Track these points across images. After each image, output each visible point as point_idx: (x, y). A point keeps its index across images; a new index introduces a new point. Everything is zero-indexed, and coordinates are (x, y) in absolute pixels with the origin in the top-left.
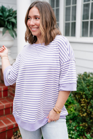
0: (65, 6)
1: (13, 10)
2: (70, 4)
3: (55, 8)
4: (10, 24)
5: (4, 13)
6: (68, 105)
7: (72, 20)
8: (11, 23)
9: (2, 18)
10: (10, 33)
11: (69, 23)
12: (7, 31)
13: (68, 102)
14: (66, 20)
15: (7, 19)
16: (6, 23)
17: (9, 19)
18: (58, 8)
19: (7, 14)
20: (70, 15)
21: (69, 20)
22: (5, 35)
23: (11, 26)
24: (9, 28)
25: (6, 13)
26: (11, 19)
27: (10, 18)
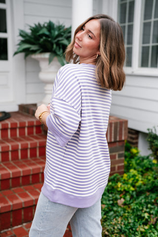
0: (143, 21)
1: (64, 26)
2: (150, 18)
3: (127, 24)
4: (60, 48)
5: (52, 31)
6: (144, 171)
7: (153, 42)
8: (61, 46)
9: (50, 39)
10: (59, 61)
11: (148, 47)
12: (56, 58)
13: (145, 168)
14: (144, 43)
15: (56, 41)
16: (55, 46)
17: (59, 41)
18: (130, 23)
19: (56, 33)
20: (149, 35)
21: (149, 43)
22: (52, 63)
23: (61, 51)
24: (58, 53)
25: (54, 31)
26: (62, 40)
27: (60, 39)
